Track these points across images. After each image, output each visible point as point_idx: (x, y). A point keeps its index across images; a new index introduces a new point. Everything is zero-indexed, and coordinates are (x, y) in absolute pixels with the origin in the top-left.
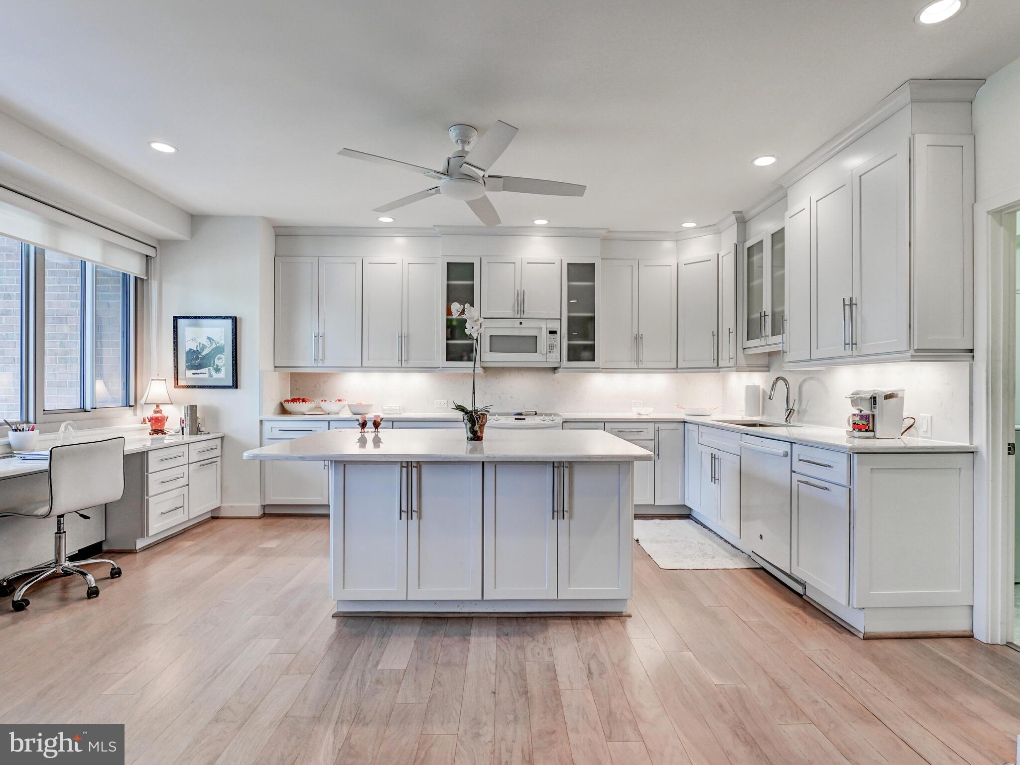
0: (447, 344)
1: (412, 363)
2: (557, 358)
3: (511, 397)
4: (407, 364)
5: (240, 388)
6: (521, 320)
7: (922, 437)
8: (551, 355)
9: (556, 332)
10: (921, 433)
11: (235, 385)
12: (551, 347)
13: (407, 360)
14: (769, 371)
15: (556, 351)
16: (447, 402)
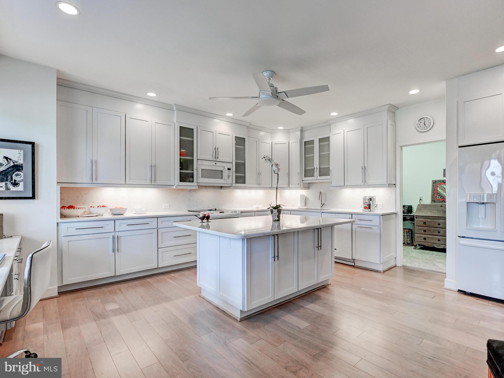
0: (180, 173)
1: (158, 183)
2: (231, 182)
3: (202, 202)
4: (155, 182)
5: (37, 199)
6: (216, 162)
7: (379, 210)
8: (229, 180)
9: (230, 169)
10: (379, 209)
11: (33, 197)
12: (229, 176)
13: (155, 181)
14: (309, 189)
15: (231, 178)
16: (170, 205)
